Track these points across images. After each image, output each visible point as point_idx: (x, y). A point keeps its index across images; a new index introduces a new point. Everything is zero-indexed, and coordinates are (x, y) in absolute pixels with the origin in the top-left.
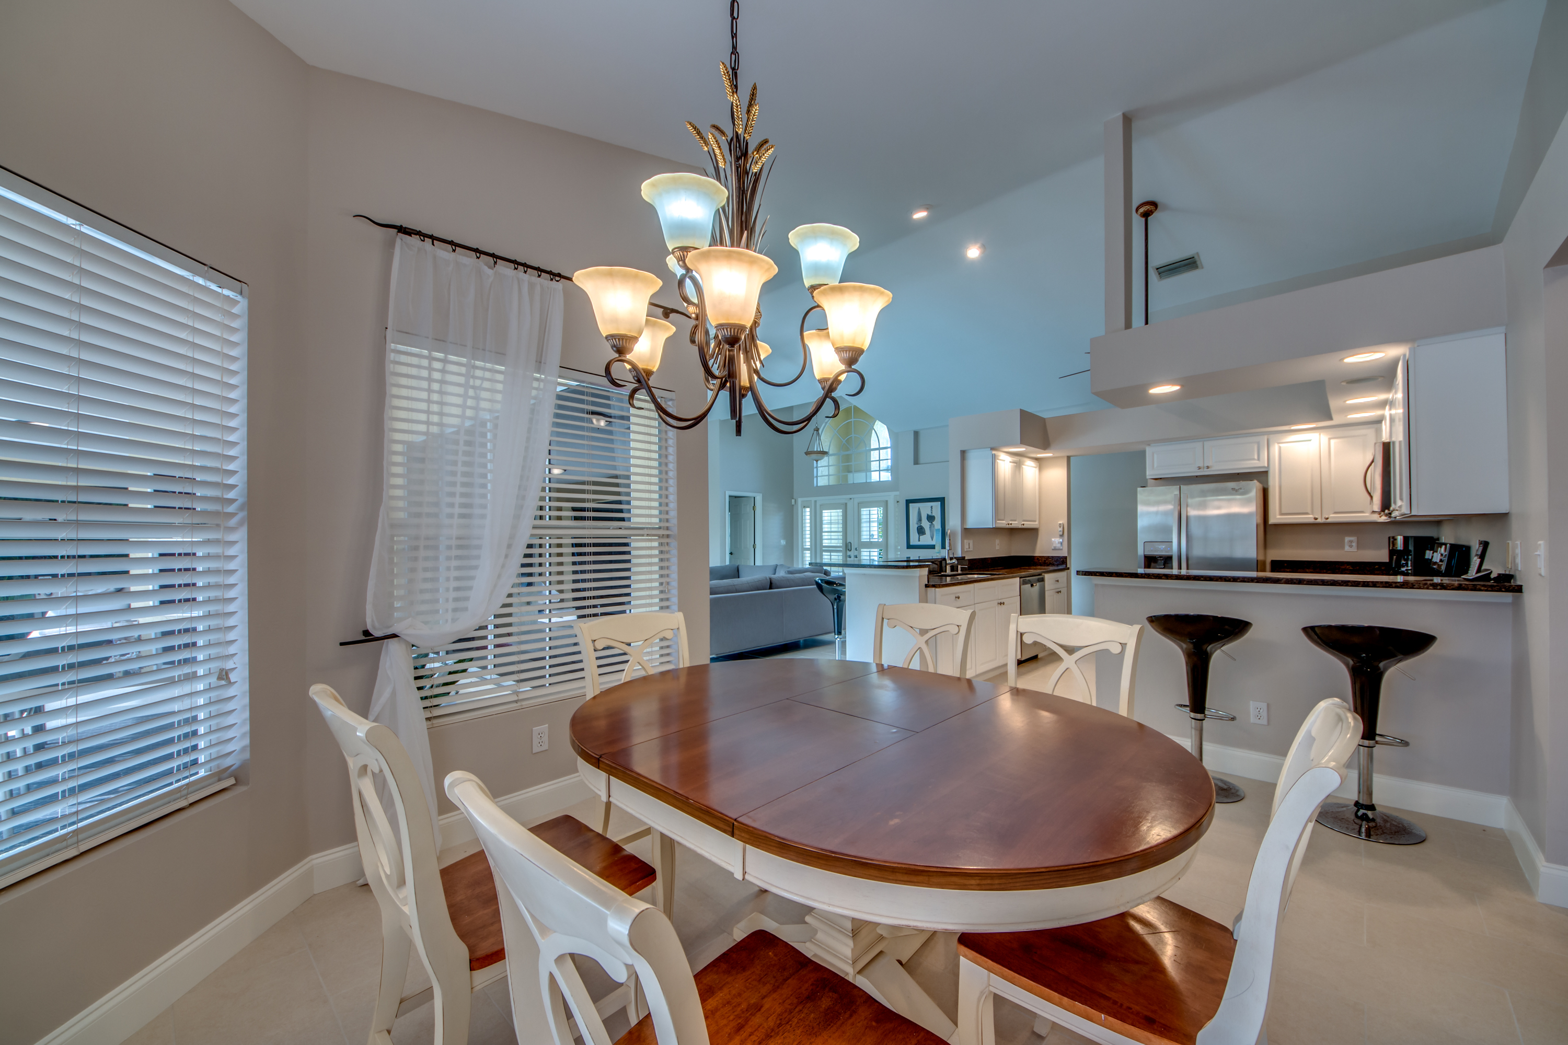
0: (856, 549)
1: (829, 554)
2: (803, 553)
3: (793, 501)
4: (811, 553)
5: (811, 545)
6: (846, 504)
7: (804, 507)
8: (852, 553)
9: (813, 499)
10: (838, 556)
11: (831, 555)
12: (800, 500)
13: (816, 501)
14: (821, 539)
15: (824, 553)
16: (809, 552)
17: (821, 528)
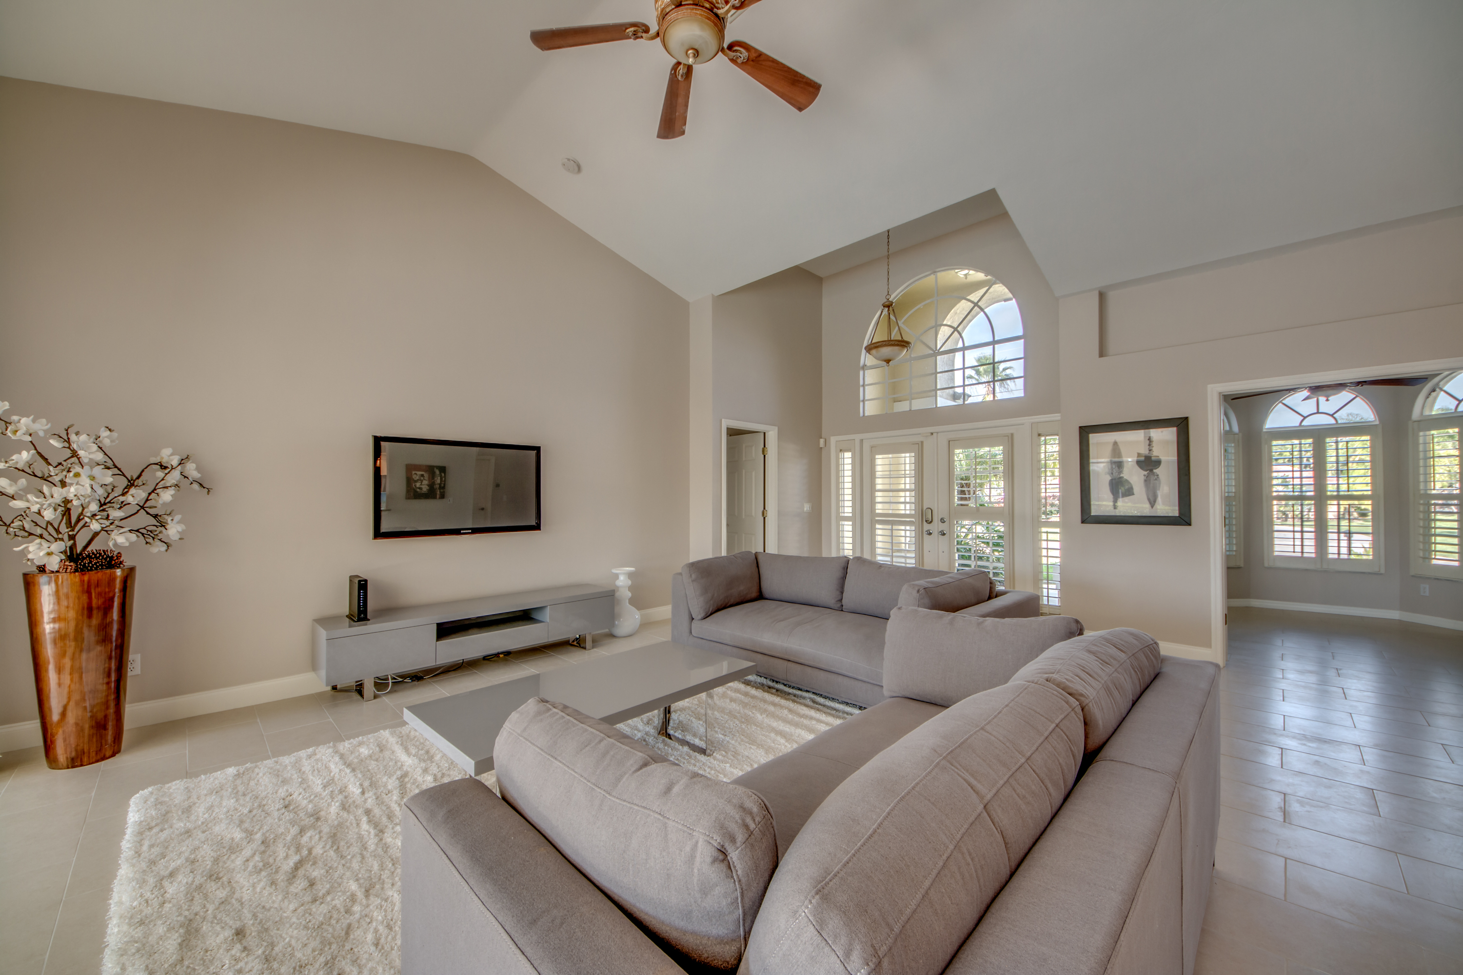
0: (943, 521)
1: (889, 527)
2: (838, 525)
3: (822, 441)
4: (854, 526)
5: (854, 512)
6: (922, 442)
7: (841, 450)
8: (936, 527)
9: (857, 437)
10: (905, 530)
11: (892, 530)
12: (833, 440)
13: (862, 441)
14: (873, 503)
15: (878, 526)
16: (850, 523)
17: (873, 484)
